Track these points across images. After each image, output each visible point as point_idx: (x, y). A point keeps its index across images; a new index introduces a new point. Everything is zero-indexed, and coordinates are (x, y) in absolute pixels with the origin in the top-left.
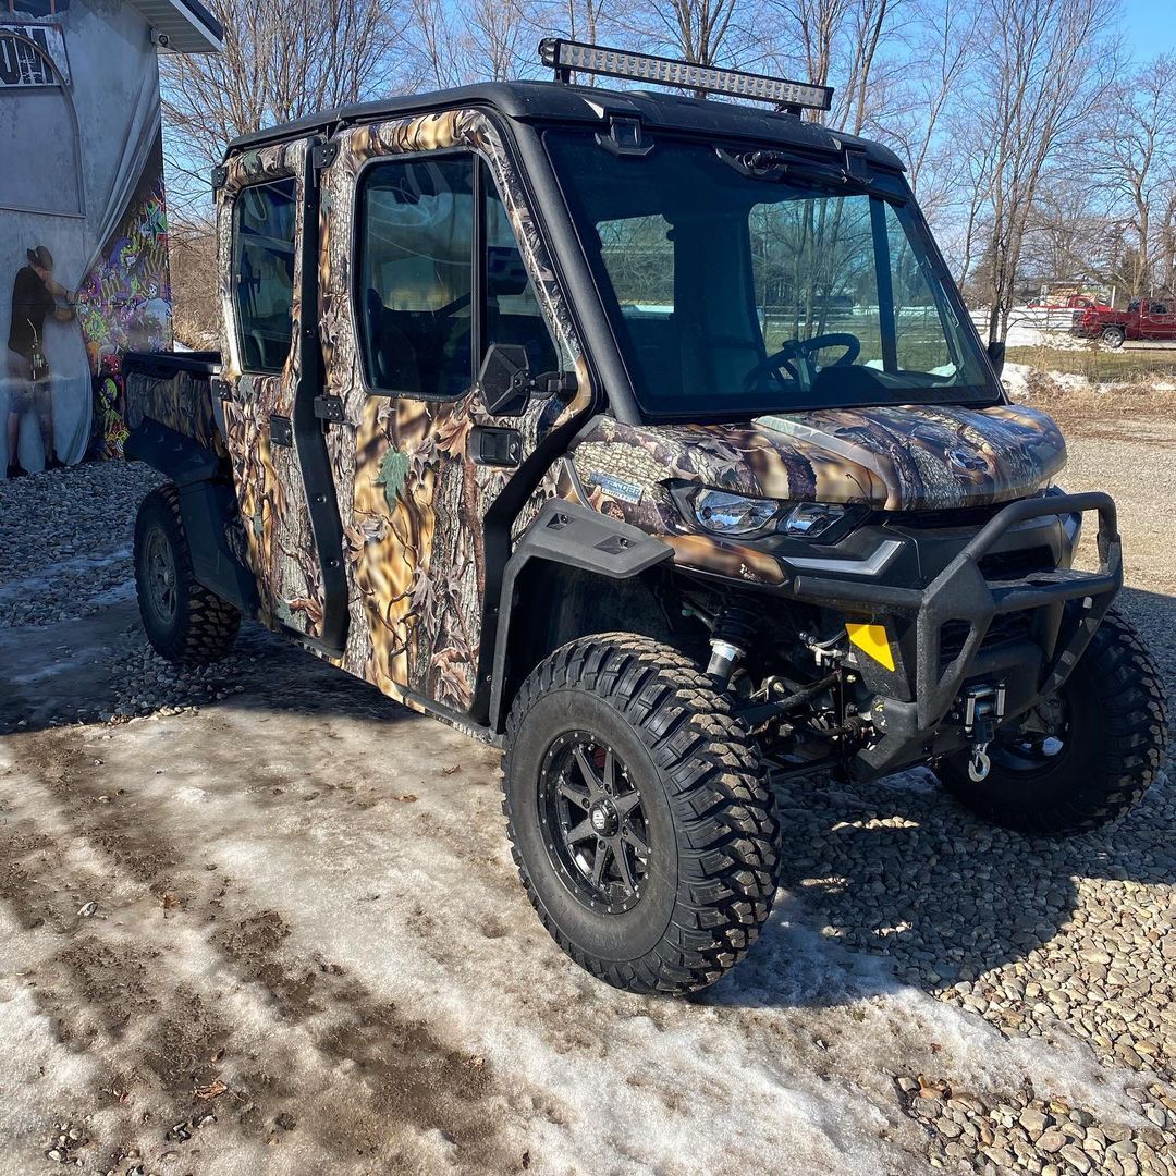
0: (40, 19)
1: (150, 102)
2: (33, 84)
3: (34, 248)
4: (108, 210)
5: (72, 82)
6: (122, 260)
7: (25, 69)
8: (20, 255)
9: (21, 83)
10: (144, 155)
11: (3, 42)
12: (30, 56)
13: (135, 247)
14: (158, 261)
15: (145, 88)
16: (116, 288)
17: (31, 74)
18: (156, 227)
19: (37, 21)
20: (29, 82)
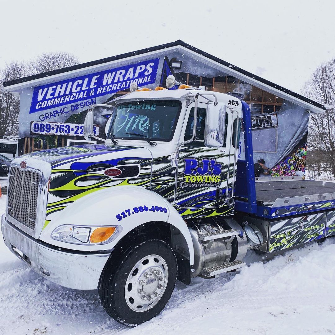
0: (270, 114)
1: (304, 127)
2: (266, 126)
3: (260, 159)
4: (285, 151)
5: (278, 125)
6: (288, 162)
7: (264, 124)
8: (256, 161)
9: (262, 127)
10: (300, 139)
11: (259, 120)
12: (266, 121)
13: (293, 159)
14: (302, 162)
15: (304, 123)
16: (285, 168)
17: (266, 125)
18: (302, 155)
19: (269, 114)
20: (265, 126)
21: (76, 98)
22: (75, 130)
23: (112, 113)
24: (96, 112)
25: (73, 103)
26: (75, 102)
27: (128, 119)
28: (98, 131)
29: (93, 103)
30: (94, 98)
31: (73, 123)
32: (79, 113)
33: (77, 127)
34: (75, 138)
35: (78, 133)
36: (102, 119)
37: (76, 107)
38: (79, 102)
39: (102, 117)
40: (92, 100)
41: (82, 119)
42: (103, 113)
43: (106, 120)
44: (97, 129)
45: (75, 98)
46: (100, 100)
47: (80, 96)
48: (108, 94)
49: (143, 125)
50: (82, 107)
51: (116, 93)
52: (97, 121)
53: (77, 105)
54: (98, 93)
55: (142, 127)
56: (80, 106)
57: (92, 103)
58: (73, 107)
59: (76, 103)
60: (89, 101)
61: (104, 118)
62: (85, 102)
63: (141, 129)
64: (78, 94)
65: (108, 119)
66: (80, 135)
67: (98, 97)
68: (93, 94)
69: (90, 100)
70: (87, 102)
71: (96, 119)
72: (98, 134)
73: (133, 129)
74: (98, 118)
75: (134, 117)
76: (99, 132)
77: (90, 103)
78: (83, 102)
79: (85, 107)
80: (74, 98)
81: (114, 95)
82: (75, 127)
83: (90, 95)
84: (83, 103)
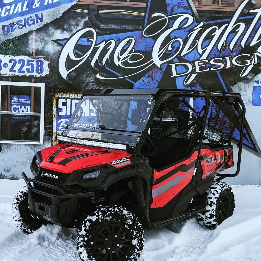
21: (11, 13)
22: (10, 65)
23: (69, 37)
24: (44, 35)
25: (6, 22)
26: (9, 19)
27: (95, 45)
28: (47, 67)
29: (39, 20)
30: (41, 12)
31: (6, 54)
32: (16, 37)
33: (13, 62)
34: (10, 79)
35: (15, 71)
36: (54, 47)
37: (10, 28)
38: (16, 20)
39: (53, 44)
40: (36, 15)
41: (21, 47)
42: (54, 37)
43: (59, 48)
44: (46, 64)
45: (9, 13)
46: (49, 15)
47: (16, 10)
48: (63, 5)
49: (120, 57)
50: (20, 27)
51: (75, 2)
52: (46, 49)
53: (12, 25)
54: (46, 3)
55: (119, 59)
56: (17, 26)
57: (37, 22)
58: (5, 28)
59: (11, 21)
60: (31, 17)
61: (58, 46)
62: (25, 19)
63: (117, 63)
64: (13, 6)
65: (63, 46)
66: (17, 74)
67: (47, 10)
68: (38, 6)
69: (33, 16)
70: (28, 19)
71: (44, 48)
72: (48, 73)
73: (104, 62)
74: (46, 46)
75: (104, 42)
76: (48, 69)
77: (33, 20)
78: (23, 18)
79: (25, 26)
80: (7, 13)
81: (72, 6)
82: (10, 62)
83: (34, 7)
84: (21, 21)
